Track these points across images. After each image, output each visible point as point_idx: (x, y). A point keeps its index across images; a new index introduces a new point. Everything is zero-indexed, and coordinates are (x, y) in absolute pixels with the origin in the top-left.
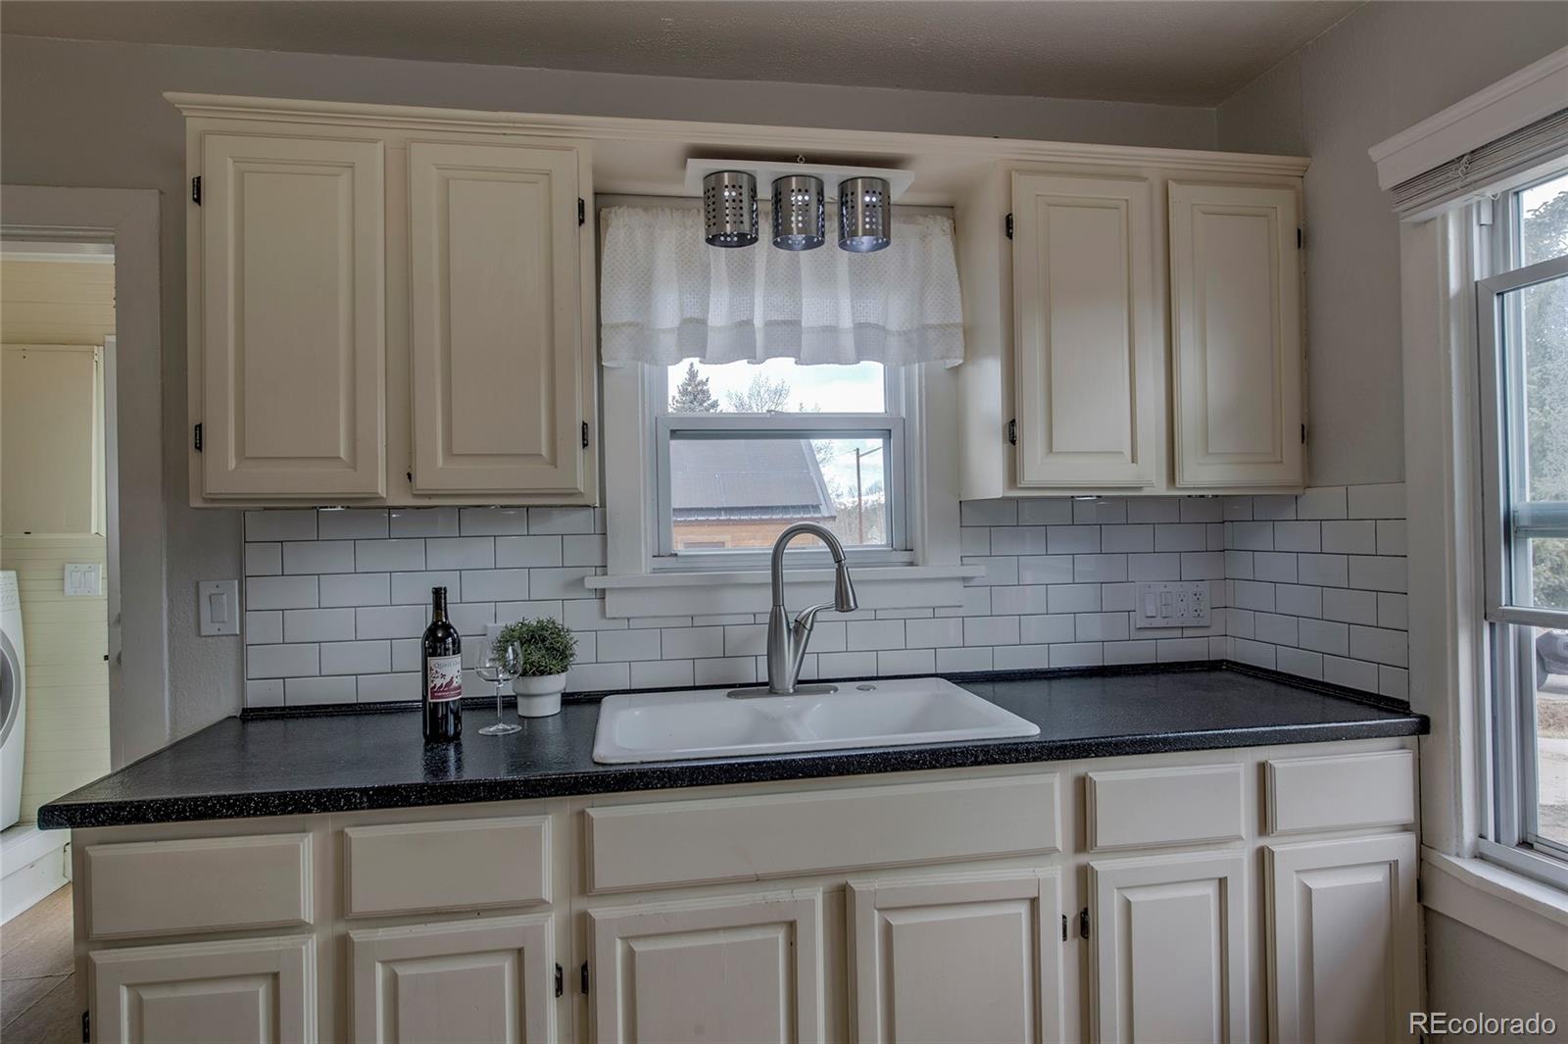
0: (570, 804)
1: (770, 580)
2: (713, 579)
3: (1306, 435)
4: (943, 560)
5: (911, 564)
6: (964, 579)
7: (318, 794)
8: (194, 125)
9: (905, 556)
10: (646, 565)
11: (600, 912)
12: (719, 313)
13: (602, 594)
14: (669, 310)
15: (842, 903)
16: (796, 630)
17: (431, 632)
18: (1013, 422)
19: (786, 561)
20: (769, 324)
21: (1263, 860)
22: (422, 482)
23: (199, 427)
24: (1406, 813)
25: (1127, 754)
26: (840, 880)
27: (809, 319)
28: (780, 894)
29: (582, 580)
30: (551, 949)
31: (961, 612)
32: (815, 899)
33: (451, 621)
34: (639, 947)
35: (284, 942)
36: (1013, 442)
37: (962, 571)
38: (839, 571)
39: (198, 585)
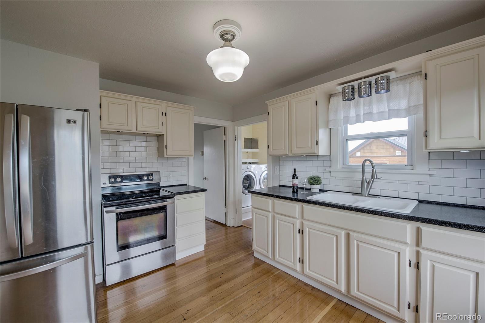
1: (372, 171)
2: (352, 170)
4: (422, 168)
5: (413, 169)
6: (429, 175)
7: (271, 195)
8: (268, 105)
9: (411, 167)
10: (339, 166)
11: (305, 222)
12: (352, 114)
13: (330, 172)
15: (348, 236)
16: (368, 183)
17: (294, 175)
18: (426, 131)
19: (365, 167)
20: (363, 114)
22: (294, 152)
26: (348, 231)
28: (335, 230)
29: (326, 169)
30: (298, 226)
31: (429, 184)
32: (343, 233)
35: (268, 213)
36: (426, 137)
37: (430, 172)
38: (373, 170)
39: (275, 167)
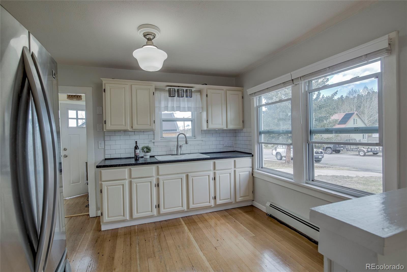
0: (156, 165)
1: (177, 140)
2: (169, 140)
3: (243, 122)
4: (199, 138)
5: (195, 138)
6: (202, 140)
7: (127, 164)
8: (104, 82)
9: (194, 137)
10: (160, 139)
11: (160, 177)
12: (170, 105)
13: (154, 143)
14: (163, 104)
15: (187, 176)
16: (180, 147)
17: (135, 147)
18: (207, 120)
19: (179, 138)
20: (176, 107)
21: (235, 171)
22: (134, 128)
23: (105, 121)
24: (251, 166)
25: (219, 159)
26: (187, 174)
27: (181, 106)
28: (180, 175)
29: (151, 141)
30: (154, 182)
31: (202, 145)
32: (184, 176)
33: (138, 145)
34: (164, 181)
35: (124, 181)
36: (207, 123)
37: (202, 139)
38: (186, 139)
39: (98, 142)
